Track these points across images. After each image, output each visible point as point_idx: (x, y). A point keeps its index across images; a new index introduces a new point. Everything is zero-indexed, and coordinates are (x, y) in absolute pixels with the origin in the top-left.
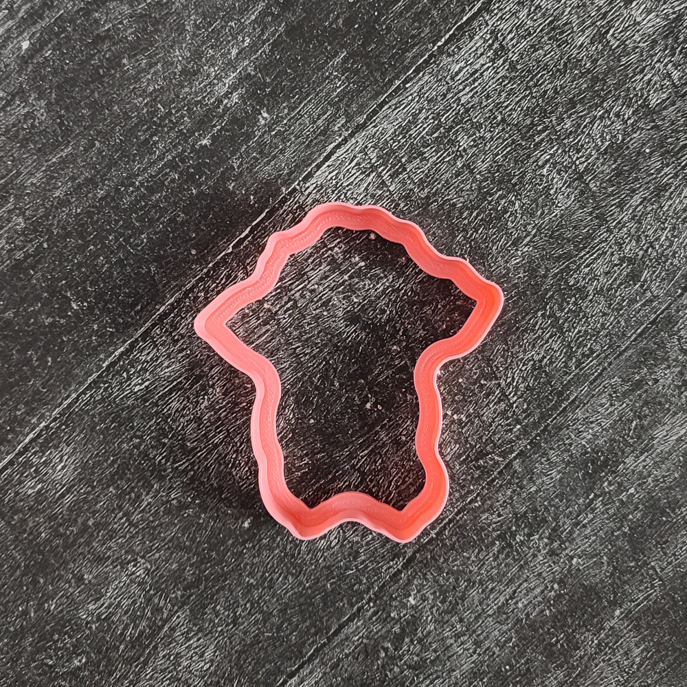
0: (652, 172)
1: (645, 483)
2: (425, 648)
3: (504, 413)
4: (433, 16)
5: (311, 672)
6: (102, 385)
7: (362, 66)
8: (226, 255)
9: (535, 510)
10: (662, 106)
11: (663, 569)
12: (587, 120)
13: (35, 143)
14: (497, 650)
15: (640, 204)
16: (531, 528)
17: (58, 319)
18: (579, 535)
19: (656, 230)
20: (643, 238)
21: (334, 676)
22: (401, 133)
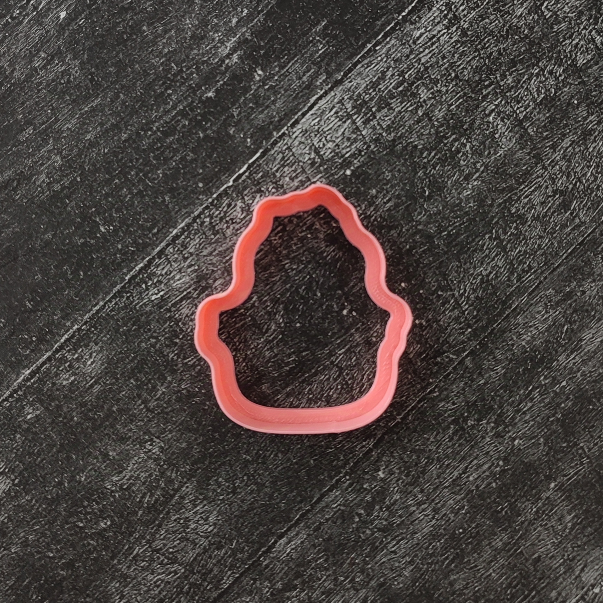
0: (580, 119)
1: (575, 377)
2: (392, 514)
3: (457, 319)
5: (297, 534)
6: (125, 294)
7: (339, 33)
8: (229, 187)
9: (483, 399)
10: (587, 66)
11: (590, 450)
12: (526, 77)
13: (71, 95)
14: (452, 516)
15: (570, 145)
16: (480, 414)
17: (88, 240)
18: (520, 420)
19: (583, 168)
20: (572, 174)
21: (317, 537)
22: (371, 87)
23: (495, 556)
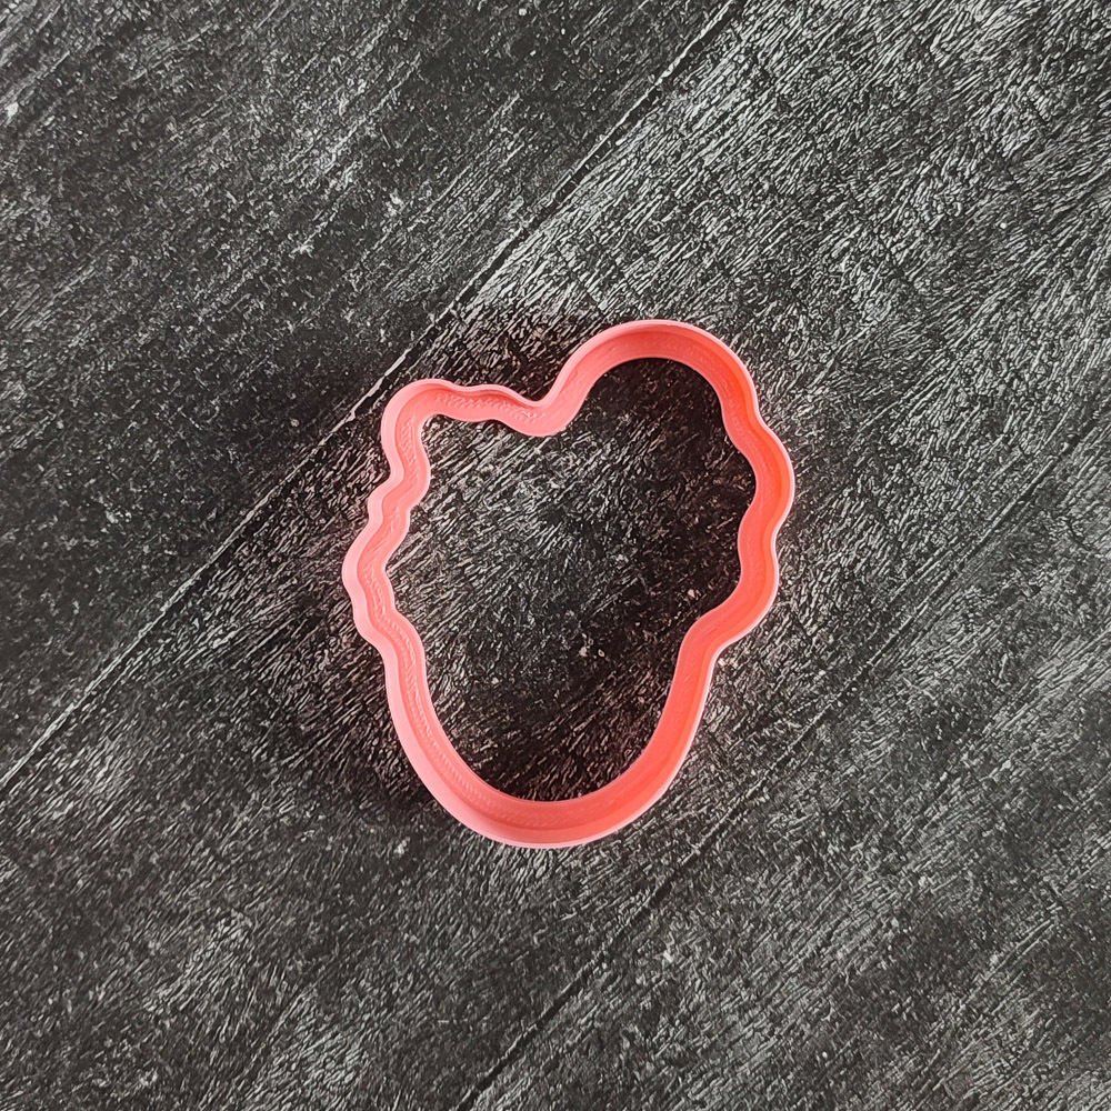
0: (1012, 258)
1: (1027, 752)
3: (797, 653)
4: (653, 31)
5: (514, 1079)
6: (161, 641)
7: (545, 116)
8: (346, 425)
9: (855, 803)
10: (1023, 155)
11: (1062, 887)
12: (906, 182)
13: (36, 264)
14: (806, 1028)
15: (997, 311)
16: (849, 832)
17: (86, 540)
18: (927, 839)
19: (1023, 351)
20: (1004, 364)
21: (551, 1082)
22: (612, 218)
23: (892, 1099)
